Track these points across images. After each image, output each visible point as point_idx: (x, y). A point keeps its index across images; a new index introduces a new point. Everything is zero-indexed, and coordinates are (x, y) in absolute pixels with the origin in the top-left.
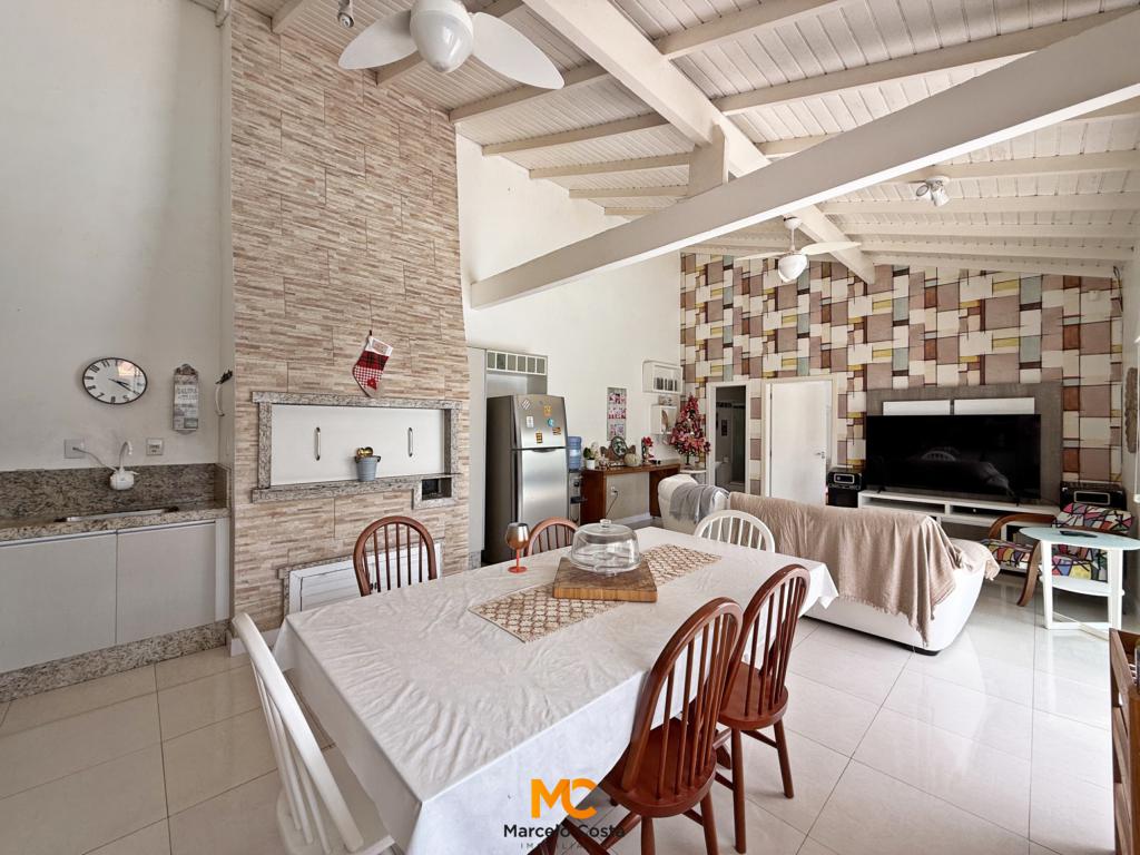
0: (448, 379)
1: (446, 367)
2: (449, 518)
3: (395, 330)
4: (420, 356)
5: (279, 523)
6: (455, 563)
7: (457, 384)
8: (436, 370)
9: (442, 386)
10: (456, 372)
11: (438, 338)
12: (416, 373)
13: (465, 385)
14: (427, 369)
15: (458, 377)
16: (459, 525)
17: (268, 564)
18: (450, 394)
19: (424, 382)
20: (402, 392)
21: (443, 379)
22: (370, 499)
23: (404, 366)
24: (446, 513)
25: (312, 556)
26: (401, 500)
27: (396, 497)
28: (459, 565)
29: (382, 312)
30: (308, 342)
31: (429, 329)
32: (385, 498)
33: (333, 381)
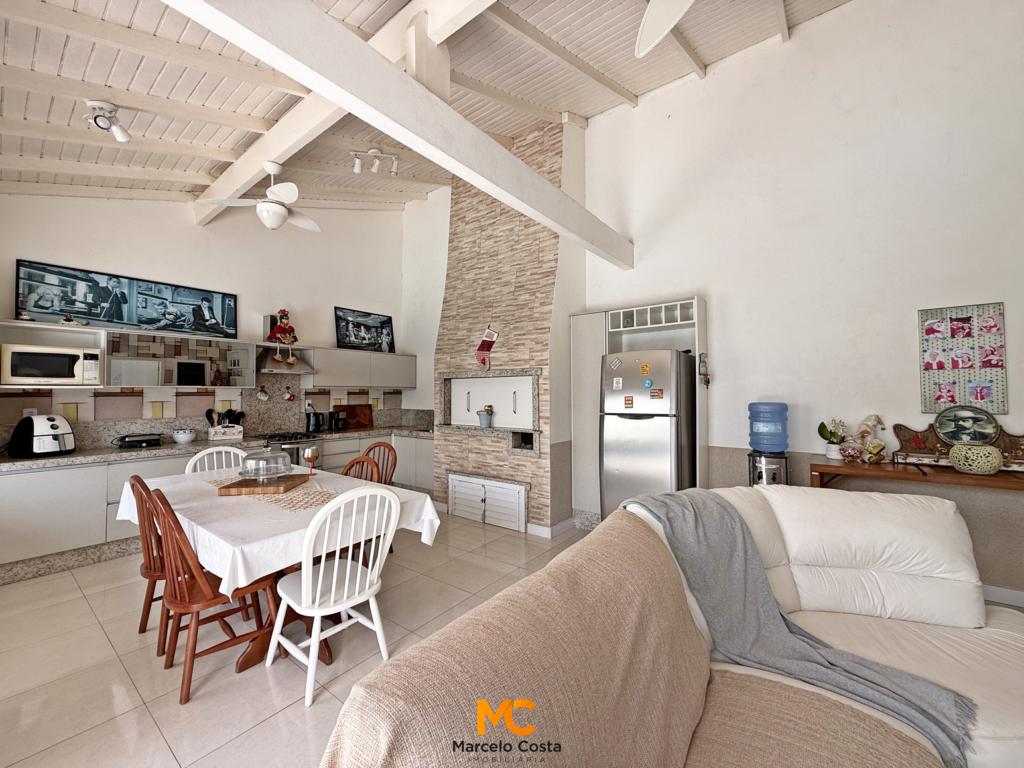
0: (532, 350)
1: (532, 340)
2: (534, 468)
3: (503, 320)
4: (516, 335)
5: (447, 446)
6: (539, 508)
7: (539, 354)
8: (523, 344)
9: (527, 357)
10: (537, 343)
11: (531, 318)
12: (510, 349)
13: (544, 353)
14: (517, 345)
15: (539, 347)
16: (542, 477)
17: (443, 467)
18: (533, 363)
19: (515, 355)
20: (501, 365)
21: (528, 351)
22: (485, 440)
23: (503, 345)
24: (532, 463)
25: (459, 468)
26: (501, 445)
27: (498, 442)
28: (542, 512)
29: (499, 309)
30: (459, 341)
31: (525, 312)
32: (493, 441)
33: (467, 362)
